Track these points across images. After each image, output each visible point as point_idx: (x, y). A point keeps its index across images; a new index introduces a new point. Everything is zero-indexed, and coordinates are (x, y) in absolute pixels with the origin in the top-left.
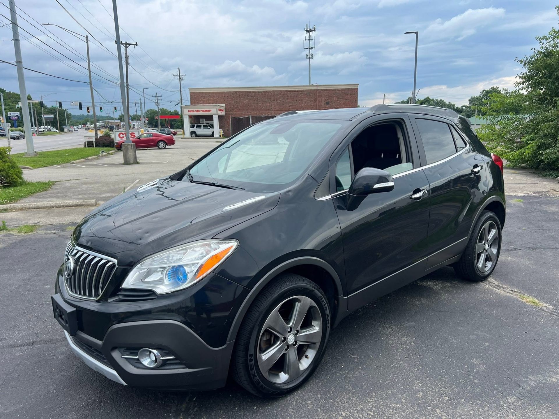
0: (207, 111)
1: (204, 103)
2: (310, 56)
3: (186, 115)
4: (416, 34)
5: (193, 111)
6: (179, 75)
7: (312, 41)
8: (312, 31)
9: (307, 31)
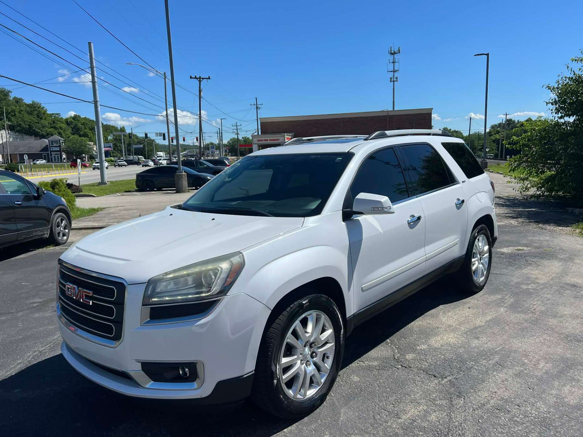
0: (275, 140)
1: (273, 133)
2: (394, 79)
3: (255, 144)
4: (486, 56)
5: (262, 140)
6: (257, 104)
7: (396, 64)
8: (397, 53)
9: (392, 54)
